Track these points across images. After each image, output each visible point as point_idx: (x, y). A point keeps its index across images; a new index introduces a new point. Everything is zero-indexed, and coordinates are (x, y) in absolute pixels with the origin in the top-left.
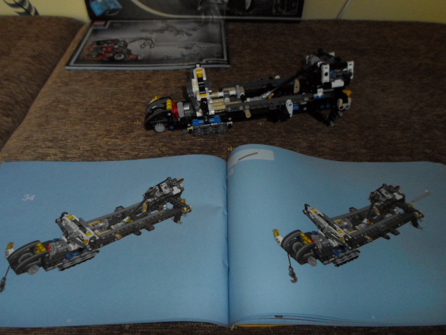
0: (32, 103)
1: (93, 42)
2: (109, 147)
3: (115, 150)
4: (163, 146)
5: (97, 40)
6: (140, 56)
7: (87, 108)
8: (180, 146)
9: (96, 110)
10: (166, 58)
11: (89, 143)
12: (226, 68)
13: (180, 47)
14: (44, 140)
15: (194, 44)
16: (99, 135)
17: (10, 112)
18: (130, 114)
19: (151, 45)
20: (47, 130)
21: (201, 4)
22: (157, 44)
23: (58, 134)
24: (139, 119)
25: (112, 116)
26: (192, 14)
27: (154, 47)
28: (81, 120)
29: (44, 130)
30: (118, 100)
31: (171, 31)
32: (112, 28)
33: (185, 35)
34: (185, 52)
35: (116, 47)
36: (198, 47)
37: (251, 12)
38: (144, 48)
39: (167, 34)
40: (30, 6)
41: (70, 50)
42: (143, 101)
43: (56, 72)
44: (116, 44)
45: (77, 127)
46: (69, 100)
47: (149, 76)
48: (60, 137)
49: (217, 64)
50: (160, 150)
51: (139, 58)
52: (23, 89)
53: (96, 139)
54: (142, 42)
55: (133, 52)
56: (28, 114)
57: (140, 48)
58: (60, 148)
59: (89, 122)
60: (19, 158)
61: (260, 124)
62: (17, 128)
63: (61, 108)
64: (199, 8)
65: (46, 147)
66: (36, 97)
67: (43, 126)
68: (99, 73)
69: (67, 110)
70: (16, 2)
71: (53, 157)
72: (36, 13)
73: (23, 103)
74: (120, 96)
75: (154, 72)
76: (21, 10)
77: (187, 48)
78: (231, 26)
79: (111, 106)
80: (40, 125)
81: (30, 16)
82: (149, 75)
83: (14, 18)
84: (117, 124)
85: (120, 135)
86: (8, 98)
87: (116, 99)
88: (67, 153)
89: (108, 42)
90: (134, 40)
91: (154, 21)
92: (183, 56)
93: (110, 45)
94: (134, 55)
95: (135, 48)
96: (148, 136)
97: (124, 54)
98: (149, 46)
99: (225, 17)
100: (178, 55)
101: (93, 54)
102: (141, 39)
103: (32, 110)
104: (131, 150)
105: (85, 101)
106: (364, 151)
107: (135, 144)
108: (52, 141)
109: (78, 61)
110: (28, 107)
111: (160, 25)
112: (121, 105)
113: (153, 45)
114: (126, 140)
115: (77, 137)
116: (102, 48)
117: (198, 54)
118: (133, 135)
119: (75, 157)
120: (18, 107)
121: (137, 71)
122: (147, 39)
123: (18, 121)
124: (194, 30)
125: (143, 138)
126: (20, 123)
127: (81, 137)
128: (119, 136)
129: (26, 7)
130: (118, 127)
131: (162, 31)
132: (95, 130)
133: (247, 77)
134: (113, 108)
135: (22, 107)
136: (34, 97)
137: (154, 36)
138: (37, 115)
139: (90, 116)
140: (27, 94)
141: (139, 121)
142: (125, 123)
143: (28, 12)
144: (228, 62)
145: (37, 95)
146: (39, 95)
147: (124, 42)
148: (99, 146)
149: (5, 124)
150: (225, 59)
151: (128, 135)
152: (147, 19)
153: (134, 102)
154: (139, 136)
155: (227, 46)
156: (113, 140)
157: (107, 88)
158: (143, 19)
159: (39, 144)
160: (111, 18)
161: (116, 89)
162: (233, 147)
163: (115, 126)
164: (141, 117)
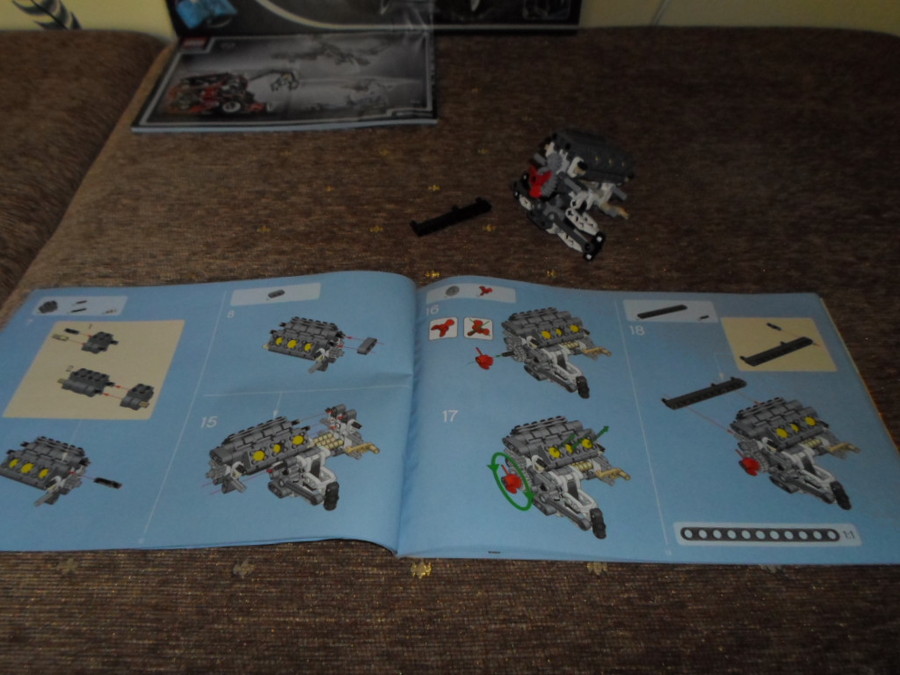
0: (71, 196)
1: (182, 80)
5: (189, 75)
6: (271, 105)
7: (172, 205)
9: (190, 208)
10: (318, 109)
11: (179, 268)
12: (431, 126)
13: (346, 87)
14: (96, 263)
15: (371, 81)
16: (194, 254)
17: (32, 215)
18: (250, 214)
19: (290, 83)
20: (101, 246)
21: (385, 4)
22: (301, 81)
23: (121, 253)
24: (266, 222)
25: (216, 219)
26: (369, 22)
27: (296, 87)
28: (160, 226)
29: (95, 246)
30: (229, 188)
31: (329, 56)
32: (219, 51)
33: (356, 64)
34: (355, 96)
35: (226, 88)
36: (379, 85)
37: (481, 16)
38: (277, 89)
39: (322, 63)
40: (63, 10)
41: (140, 95)
42: (275, 190)
43: (114, 137)
44: (224, 83)
45: (154, 240)
46: (138, 191)
47: (287, 143)
48: (123, 258)
49: (415, 117)
51: (269, 109)
52: (55, 172)
53: (188, 260)
54: (276, 77)
55: (256, 98)
56: (66, 216)
57: (269, 89)
58: (123, 276)
59: (175, 229)
61: (489, 228)
62: (45, 242)
63: (124, 206)
64: (383, 11)
65: (100, 277)
66: (78, 186)
67: (93, 237)
68: (193, 140)
69: (135, 209)
70: (36, 4)
72: (75, 24)
73: (55, 198)
74: (233, 181)
75: (296, 134)
76: (46, 19)
77: (358, 88)
78: (444, 44)
79: (215, 200)
80: (87, 237)
81: (63, 30)
82: (287, 141)
83: (34, 34)
84: (225, 233)
85: (232, 252)
86: (28, 189)
87: (225, 187)
89: (211, 79)
90: (259, 75)
91: (299, 36)
92: (351, 103)
94: (259, 104)
95: (260, 89)
96: (283, 253)
97: (239, 102)
98: (288, 85)
99: (432, 27)
100: (341, 102)
101: (181, 102)
102: (273, 71)
103: (72, 209)
105: (168, 191)
106: (675, 275)
108: (107, 265)
109: (154, 118)
110: (65, 204)
111: (308, 44)
112: (234, 198)
113: (294, 84)
114: (243, 261)
115: (154, 257)
116: (200, 91)
117: (379, 99)
118: (255, 251)
120: (47, 204)
121: (265, 134)
122: (283, 72)
123: (47, 230)
124: (373, 52)
125: (270, 257)
126: (50, 233)
127: (162, 258)
128: (230, 255)
129: (56, 12)
130: (227, 239)
131: (312, 55)
132: (187, 244)
133: (469, 142)
134: (220, 203)
135: (53, 205)
136: (74, 185)
137: (297, 66)
138: (82, 219)
139: (177, 219)
140: (62, 181)
141: (267, 227)
142: (242, 231)
143: (59, 22)
144: (434, 114)
145: (81, 180)
146: (85, 181)
147: (241, 78)
149: (24, 235)
150: (429, 108)
151: (246, 253)
152: (283, 33)
153: (257, 192)
154: (267, 253)
155: (433, 83)
156: (218, 262)
157: (209, 167)
158: (276, 34)
159: (87, 271)
160: (216, 33)
161: (224, 167)
162: (436, 271)
163: (222, 236)
164: (271, 220)
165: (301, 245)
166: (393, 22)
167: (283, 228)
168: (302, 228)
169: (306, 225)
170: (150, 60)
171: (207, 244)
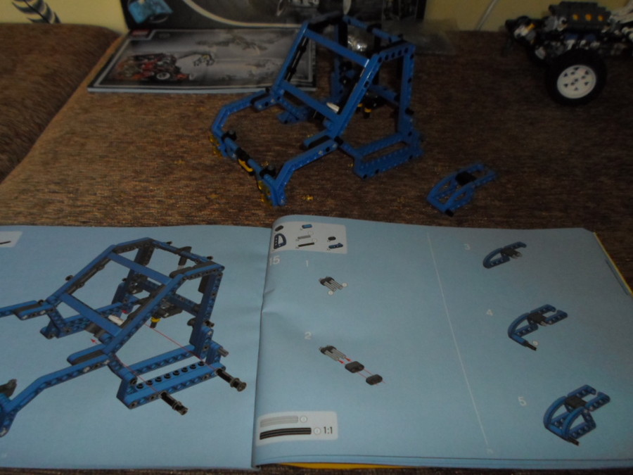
0: (37, 136)
1: (129, 57)
2: (136, 193)
3: (144, 197)
4: (211, 193)
5: (134, 54)
7: (111, 143)
8: (237, 193)
9: (125, 145)
10: (227, 79)
11: (111, 187)
12: (311, 93)
13: (249, 64)
14: (49, 183)
15: (268, 60)
16: (125, 178)
17: (6, 148)
18: (170, 151)
19: (208, 61)
20: (53, 170)
21: (280, 9)
22: (216, 60)
23: (68, 175)
24: (182, 157)
25: (144, 153)
26: (269, 21)
27: (212, 64)
28: (102, 157)
29: (50, 170)
30: (156, 132)
31: (238, 44)
32: (157, 39)
33: (257, 49)
34: (255, 71)
36: (273, 64)
38: (198, 65)
39: (232, 48)
40: (49, 11)
41: (97, 68)
42: (191, 134)
43: (76, 95)
44: (159, 60)
45: (95, 167)
46: (88, 132)
47: (202, 102)
48: (70, 179)
50: (207, 198)
51: (191, 78)
52: (28, 118)
53: (120, 182)
54: (197, 57)
55: (183, 70)
56: (32, 149)
57: (192, 65)
58: (69, 193)
59: (112, 160)
60: (12, 205)
62: (14, 168)
63: (76, 142)
64: (279, 13)
65: (50, 192)
66: (44, 128)
67: (48, 164)
68: (133, 98)
69: (83, 145)
70: (30, 6)
71: (58, 204)
72: (57, 20)
73: (25, 136)
74: (160, 127)
75: (210, 97)
76: (36, 17)
77: (258, 65)
79: (145, 140)
80: (45, 164)
81: (48, 24)
83: (25, 26)
84: (150, 164)
85: (153, 177)
86: (5, 129)
87: (153, 131)
88: (77, 200)
89: (150, 57)
90: (186, 55)
91: (217, 31)
92: (251, 75)
93: (152, 61)
94: (183, 75)
95: (187, 65)
96: (193, 179)
97: (171, 74)
98: (206, 62)
100: (245, 75)
101: (127, 72)
102: (195, 53)
103: (37, 144)
104: (167, 198)
105: (110, 133)
106: (497, 203)
107: (173, 190)
108: (59, 183)
109: (107, 81)
110: (32, 141)
111: (223, 36)
112: (159, 139)
113: (211, 62)
114: (161, 184)
115: (94, 179)
116: (139, 66)
117: (272, 73)
118: (172, 177)
119: (88, 206)
120: (19, 140)
121: (186, 95)
122: (203, 54)
123: (17, 159)
124: (271, 42)
125: (184, 182)
126: (19, 161)
127: (100, 180)
128: (152, 179)
129: (43, 12)
130: (151, 168)
131: (226, 43)
132: (120, 171)
134: (148, 143)
135: (24, 141)
136: (41, 128)
137: (214, 50)
138: (43, 151)
139: (114, 153)
140: (32, 125)
141: (182, 160)
142: (162, 162)
143: (46, 19)
144: (314, 84)
145: (47, 125)
146: (50, 125)
147: (172, 57)
148: (122, 192)
150: (310, 80)
151: (165, 178)
152: (206, 28)
153: (177, 135)
154: (180, 179)
155: (314, 63)
156: (142, 184)
157: (143, 117)
158: (201, 28)
159: (41, 188)
160: (156, 26)
161: (154, 117)
162: (310, 196)
163: (147, 166)
164: (186, 155)
165: (208, 173)
166: (285, 22)
167: (194, 162)
168: (208, 162)
169: (213, 160)
170: (108, 45)
171: (135, 172)
